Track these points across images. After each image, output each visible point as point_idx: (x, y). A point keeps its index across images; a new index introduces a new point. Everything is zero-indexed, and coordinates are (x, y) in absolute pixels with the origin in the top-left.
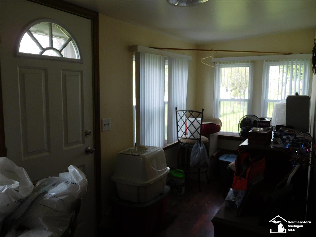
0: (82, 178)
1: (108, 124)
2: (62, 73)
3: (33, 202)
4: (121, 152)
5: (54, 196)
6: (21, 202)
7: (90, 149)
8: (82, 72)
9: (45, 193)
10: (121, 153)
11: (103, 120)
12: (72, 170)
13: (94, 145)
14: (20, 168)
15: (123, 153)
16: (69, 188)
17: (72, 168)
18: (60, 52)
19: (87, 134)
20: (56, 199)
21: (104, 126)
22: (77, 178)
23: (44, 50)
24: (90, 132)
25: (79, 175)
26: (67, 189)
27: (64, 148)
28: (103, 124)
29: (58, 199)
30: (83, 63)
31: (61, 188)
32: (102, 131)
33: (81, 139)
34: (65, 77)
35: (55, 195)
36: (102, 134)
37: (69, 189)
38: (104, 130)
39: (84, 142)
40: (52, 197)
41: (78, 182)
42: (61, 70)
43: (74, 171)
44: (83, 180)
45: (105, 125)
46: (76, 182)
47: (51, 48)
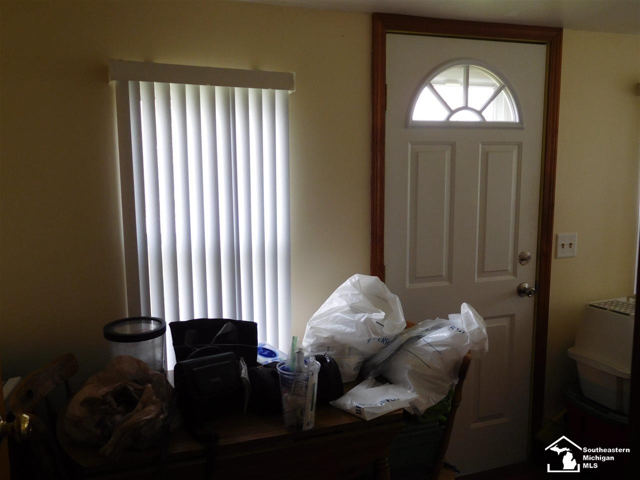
0: (477, 326)
1: (571, 244)
2: (482, 148)
3: (401, 347)
4: (592, 303)
5: (429, 344)
6: (386, 341)
7: (527, 287)
8: (520, 146)
9: (419, 337)
10: (591, 305)
11: (560, 235)
12: (466, 311)
13: (536, 281)
14: (393, 295)
15: (596, 305)
16: (453, 337)
17: (465, 308)
18: (479, 113)
19: (523, 259)
20: (431, 349)
21: (560, 248)
22: (469, 324)
23: (452, 112)
24: (529, 257)
25: (475, 321)
26: (449, 338)
27: (476, 279)
28: (560, 242)
29: (434, 350)
30: (523, 129)
31: (442, 334)
32: (556, 257)
33: (510, 268)
34: (486, 155)
35: (432, 343)
36: (554, 263)
37: (451, 338)
38: (560, 255)
39: (515, 273)
40: (425, 345)
41: (469, 331)
42: (480, 145)
43: (467, 313)
44: (479, 329)
45: (563, 245)
46: (466, 331)
47: (466, 107)
